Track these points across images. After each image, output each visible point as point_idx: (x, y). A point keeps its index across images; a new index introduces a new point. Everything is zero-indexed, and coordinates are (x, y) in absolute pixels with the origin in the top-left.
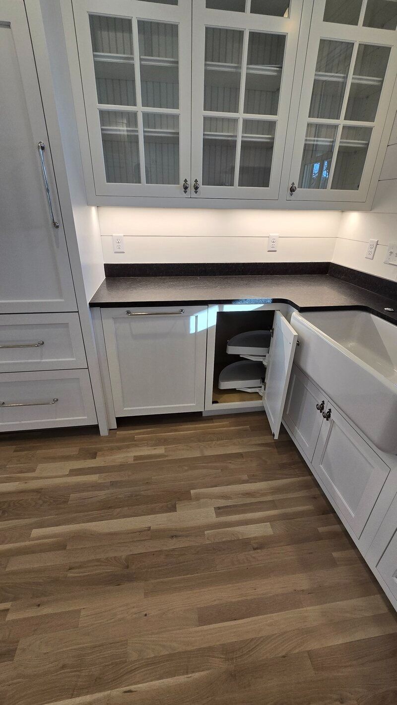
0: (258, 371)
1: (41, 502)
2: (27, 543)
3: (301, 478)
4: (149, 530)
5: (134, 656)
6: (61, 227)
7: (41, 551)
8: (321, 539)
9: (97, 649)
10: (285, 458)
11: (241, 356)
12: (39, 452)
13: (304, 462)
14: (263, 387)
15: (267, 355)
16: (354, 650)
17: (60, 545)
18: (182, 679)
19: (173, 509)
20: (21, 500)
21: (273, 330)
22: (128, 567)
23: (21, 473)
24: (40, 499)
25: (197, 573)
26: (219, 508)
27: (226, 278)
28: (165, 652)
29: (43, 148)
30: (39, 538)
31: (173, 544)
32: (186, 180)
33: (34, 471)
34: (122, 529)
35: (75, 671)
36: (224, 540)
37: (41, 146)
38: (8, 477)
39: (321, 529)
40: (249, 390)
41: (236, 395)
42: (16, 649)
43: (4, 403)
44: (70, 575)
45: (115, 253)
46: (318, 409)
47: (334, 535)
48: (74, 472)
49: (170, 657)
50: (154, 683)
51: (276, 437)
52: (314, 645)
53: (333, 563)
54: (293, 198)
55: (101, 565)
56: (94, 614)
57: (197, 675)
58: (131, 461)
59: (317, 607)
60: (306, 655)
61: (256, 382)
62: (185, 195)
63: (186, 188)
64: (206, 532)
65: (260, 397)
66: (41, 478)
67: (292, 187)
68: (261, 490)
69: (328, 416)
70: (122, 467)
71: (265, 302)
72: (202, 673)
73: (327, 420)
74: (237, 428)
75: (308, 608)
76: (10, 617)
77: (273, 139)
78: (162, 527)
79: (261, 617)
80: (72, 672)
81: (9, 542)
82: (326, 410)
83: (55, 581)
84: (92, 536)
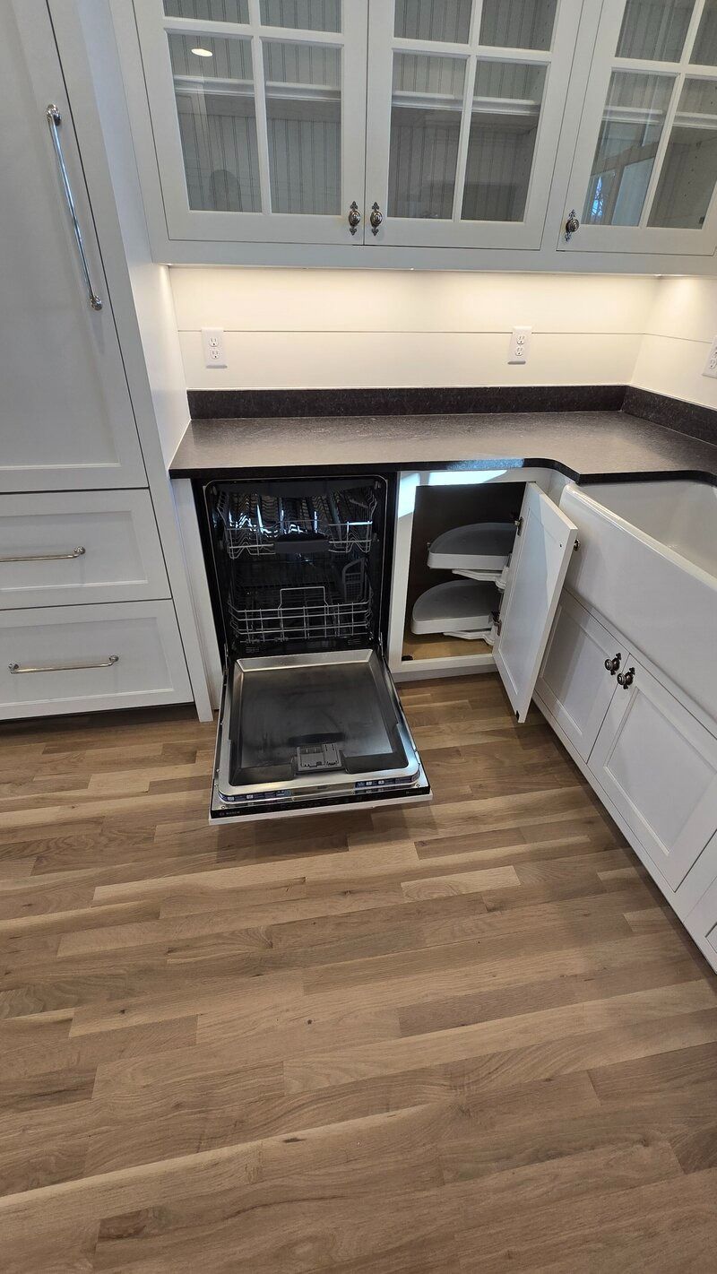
0: (487, 599)
1: (103, 840)
2: (88, 910)
3: (565, 790)
4: (302, 883)
5: (295, 1087)
6: (106, 308)
7: (115, 923)
8: (604, 891)
9: (231, 1078)
10: (535, 755)
11: (455, 572)
12: (90, 752)
13: (570, 761)
14: (494, 629)
15: (506, 569)
16: (666, 1067)
17: (148, 913)
18: (379, 1119)
19: (342, 846)
20: (70, 837)
21: (521, 521)
22: (271, 946)
23: (63, 790)
24: (101, 835)
25: (393, 952)
26: (423, 843)
27: (426, 419)
28: (347, 1080)
29: (58, 121)
30: (109, 902)
31: (345, 906)
32: (354, 203)
33: (85, 785)
34: (255, 883)
35: (200, 1112)
36: (435, 896)
37: (55, 116)
38: (38, 798)
39: (604, 875)
40: (469, 636)
41: (443, 645)
42: (93, 1082)
43: (16, 667)
44: (170, 961)
45: (209, 367)
46: (608, 668)
47: (626, 884)
48: (157, 787)
49: (357, 1087)
50: (333, 1126)
51: (522, 720)
52: (598, 1061)
53: (627, 930)
54: (569, 246)
55: (224, 943)
56: (221, 1024)
57: (404, 1113)
59: (600, 1002)
60: (586, 1075)
61: (482, 620)
62: (351, 239)
63: (354, 222)
64: (403, 885)
65: (489, 648)
66: (101, 798)
67: (569, 222)
68: (496, 811)
69: (627, 682)
71: (509, 467)
72: (413, 1110)
73: (625, 688)
74: (449, 703)
75: (586, 1004)
76: (76, 1031)
77: (537, 108)
78: (327, 876)
79: (506, 1019)
80: (192, 1113)
81: (58, 909)
82: (623, 669)
83: (146, 971)
84: (204, 895)
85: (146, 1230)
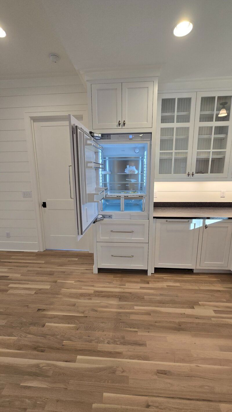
2: (134, 311)
4: (184, 314)
5: (195, 356)
12: (124, 279)
17: (148, 313)
19: (193, 308)
20: (125, 295)
22: (180, 326)
23: (120, 286)
24: (132, 296)
25: (213, 333)
26: (215, 311)
28: (208, 357)
30: (138, 310)
31: (197, 321)
32: (189, 172)
33: (125, 285)
35: (173, 355)
36: (222, 323)
38: (115, 286)
42: (146, 344)
43: (113, 255)
44: (157, 324)
48: (141, 288)
49: (211, 359)
55: (168, 323)
56: (173, 339)
58: (166, 287)
63: (189, 175)
64: (212, 319)
66: (129, 288)
70: (162, 289)
71: (223, 219)
74: (213, 279)
76: (139, 334)
78: (190, 314)
80: (171, 355)
81: (127, 309)
83: (151, 325)
84: (160, 312)
85: (168, 374)
